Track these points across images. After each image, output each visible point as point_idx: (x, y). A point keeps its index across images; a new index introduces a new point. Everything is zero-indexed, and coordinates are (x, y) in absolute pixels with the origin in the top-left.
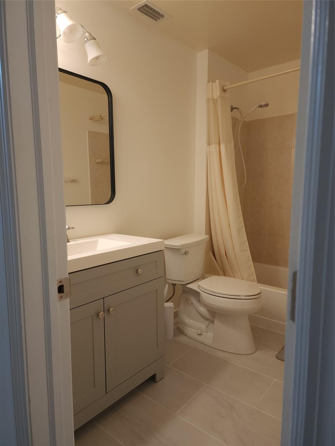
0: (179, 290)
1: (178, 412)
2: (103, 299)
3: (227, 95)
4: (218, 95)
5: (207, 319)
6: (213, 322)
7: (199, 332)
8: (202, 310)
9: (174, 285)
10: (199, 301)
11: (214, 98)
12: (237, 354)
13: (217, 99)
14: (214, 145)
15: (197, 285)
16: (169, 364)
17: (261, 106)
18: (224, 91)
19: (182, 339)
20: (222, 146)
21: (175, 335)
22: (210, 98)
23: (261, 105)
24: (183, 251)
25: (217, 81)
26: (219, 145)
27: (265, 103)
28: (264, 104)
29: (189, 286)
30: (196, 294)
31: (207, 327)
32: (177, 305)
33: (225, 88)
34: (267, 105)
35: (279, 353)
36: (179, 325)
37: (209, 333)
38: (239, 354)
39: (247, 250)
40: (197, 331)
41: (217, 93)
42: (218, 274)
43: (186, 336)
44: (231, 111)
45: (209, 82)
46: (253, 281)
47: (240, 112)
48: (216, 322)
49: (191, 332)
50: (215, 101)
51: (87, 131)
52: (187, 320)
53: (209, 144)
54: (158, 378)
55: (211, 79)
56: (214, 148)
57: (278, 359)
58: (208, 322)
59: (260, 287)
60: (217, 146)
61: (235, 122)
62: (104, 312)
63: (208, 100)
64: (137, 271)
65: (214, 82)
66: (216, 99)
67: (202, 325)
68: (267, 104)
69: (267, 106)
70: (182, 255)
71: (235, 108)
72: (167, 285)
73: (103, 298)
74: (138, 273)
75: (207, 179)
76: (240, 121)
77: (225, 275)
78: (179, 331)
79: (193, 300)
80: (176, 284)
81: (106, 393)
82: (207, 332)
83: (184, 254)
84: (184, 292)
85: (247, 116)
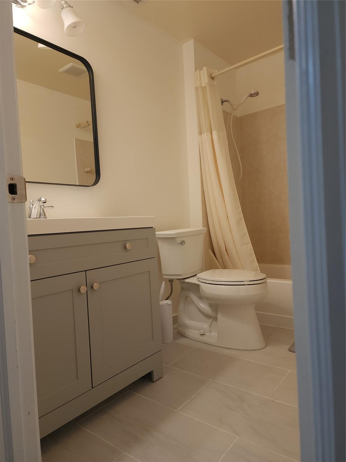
0: (177, 286)
1: (179, 408)
3: (215, 83)
4: (207, 82)
5: (208, 316)
6: (216, 319)
7: (202, 332)
8: (203, 306)
9: (171, 281)
10: (201, 298)
11: (202, 86)
12: (245, 350)
13: (206, 86)
14: (205, 133)
15: (196, 278)
16: (169, 364)
17: (251, 95)
18: (213, 78)
19: (182, 341)
20: (214, 133)
21: (175, 339)
22: (198, 87)
23: (251, 94)
24: (179, 241)
25: (204, 68)
26: (211, 134)
27: (255, 91)
28: (254, 93)
29: (188, 280)
30: (196, 288)
31: (210, 327)
32: (175, 307)
33: (213, 76)
34: (257, 94)
35: (291, 346)
37: (213, 333)
38: (247, 350)
39: (249, 244)
40: (199, 332)
41: (205, 80)
43: (188, 338)
44: (222, 105)
45: (196, 70)
48: (219, 317)
49: (193, 333)
50: (204, 89)
51: (75, 139)
52: (188, 322)
53: (201, 133)
54: (155, 377)
55: (198, 67)
56: (206, 136)
57: (290, 351)
58: (211, 320)
60: (209, 134)
61: (226, 115)
62: (87, 286)
63: (197, 89)
65: (201, 69)
66: (204, 87)
67: (204, 325)
68: (257, 92)
71: (226, 101)
72: (164, 282)
73: (86, 271)
75: (201, 170)
76: (231, 115)
77: (224, 268)
78: (180, 334)
79: (193, 297)
80: (173, 280)
81: (92, 388)
82: (211, 332)
83: (179, 244)
84: (183, 289)
85: (237, 108)
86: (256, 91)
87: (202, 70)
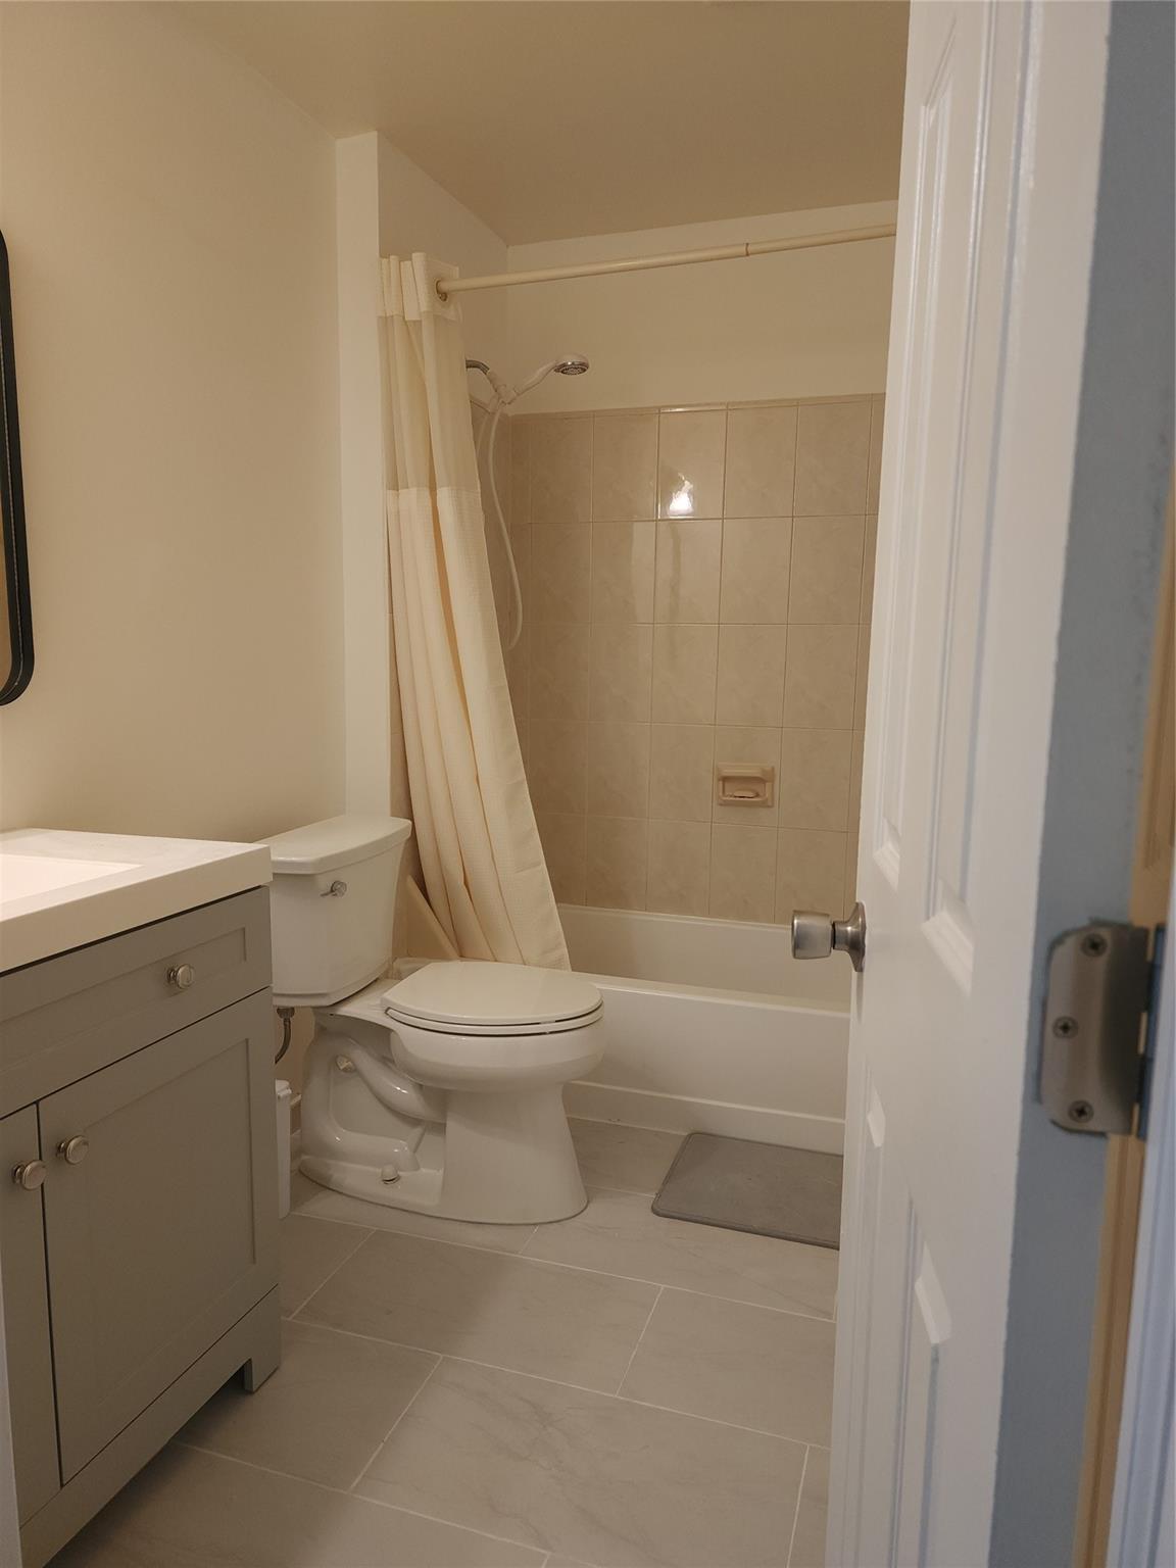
0: (303, 1029)
2: (35, 1106)
3: (451, 312)
4: (424, 308)
5: (413, 1121)
6: (440, 1128)
7: (389, 1172)
8: (402, 1092)
9: (286, 1013)
10: (387, 1060)
11: (407, 319)
12: (529, 1225)
13: (421, 321)
14: (414, 490)
15: (378, 1002)
16: (292, 1313)
17: (563, 369)
18: (444, 296)
19: (322, 1207)
20: (444, 495)
21: (296, 1200)
22: (392, 316)
23: (564, 365)
24: (324, 884)
25: (418, 258)
26: (433, 491)
27: (577, 360)
28: (573, 364)
29: (347, 1010)
30: (378, 1037)
31: (415, 1151)
33: (444, 286)
34: (582, 367)
35: (659, 1195)
36: (305, 1157)
37: (423, 1170)
38: (535, 1224)
39: (539, 864)
40: (380, 1171)
41: (418, 302)
42: (440, 955)
43: (340, 1193)
45: (384, 254)
46: (556, 965)
47: (491, 381)
48: (452, 1125)
49: (354, 1176)
50: (411, 328)
52: (340, 1137)
53: (395, 484)
54: (257, 1374)
55: (394, 245)
56: (413, 499)
57: (658, 1215)
58: (418, 1131)
59: (598, 986)
60: (426, 493)
62: (42, 1161)
63: (385, 322)
64: (171, 977)
65: (405, 256)
66: (414, 322)
67: (397, 1145)
68: (583, 364)
69: (585, 370)
70: (322, 895)
71: (478, 366)
73: (37, 1103)
74: (176, 982)
75: (391, 612)
76: (494, 413)
77: (462, 956)
78: (311, 1180)
79: (363, 1060)
80: (293, 1009)
81: (63, 1486)
82: (417, 1167)
83: (326, 894)
84: (322, 1031)
85: (515, 399)
86: (583, 361)
87: (408, 263)
